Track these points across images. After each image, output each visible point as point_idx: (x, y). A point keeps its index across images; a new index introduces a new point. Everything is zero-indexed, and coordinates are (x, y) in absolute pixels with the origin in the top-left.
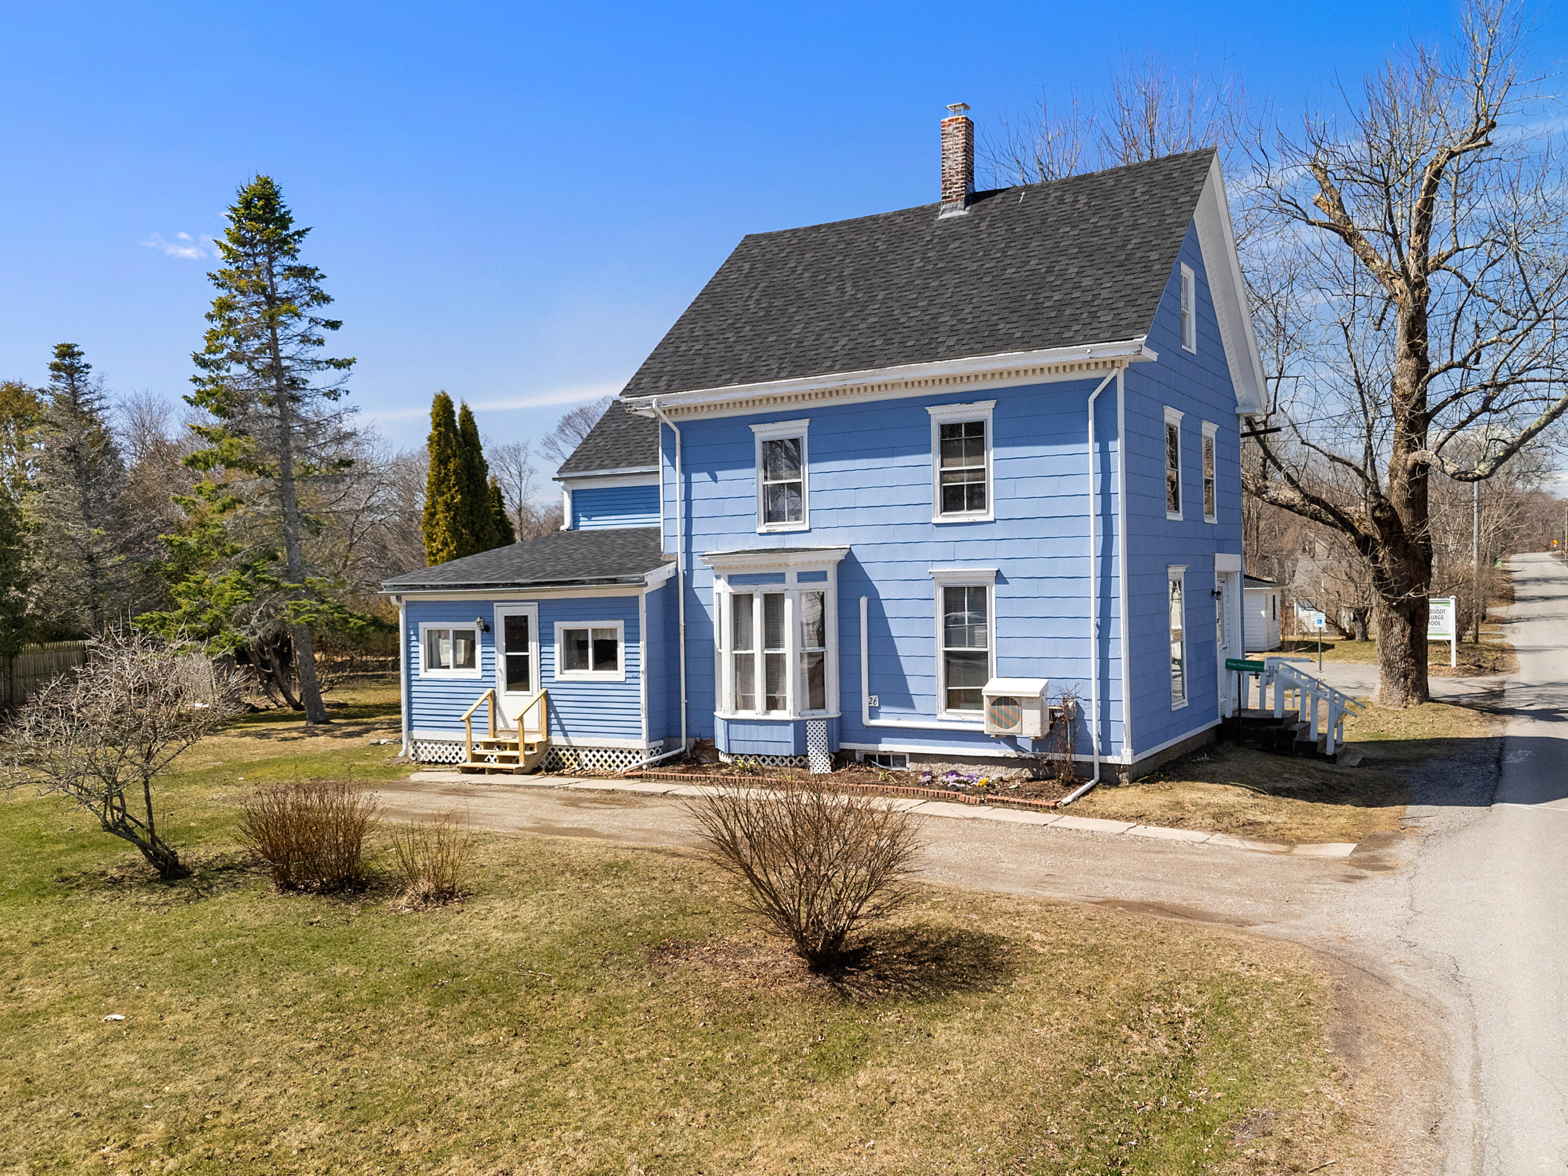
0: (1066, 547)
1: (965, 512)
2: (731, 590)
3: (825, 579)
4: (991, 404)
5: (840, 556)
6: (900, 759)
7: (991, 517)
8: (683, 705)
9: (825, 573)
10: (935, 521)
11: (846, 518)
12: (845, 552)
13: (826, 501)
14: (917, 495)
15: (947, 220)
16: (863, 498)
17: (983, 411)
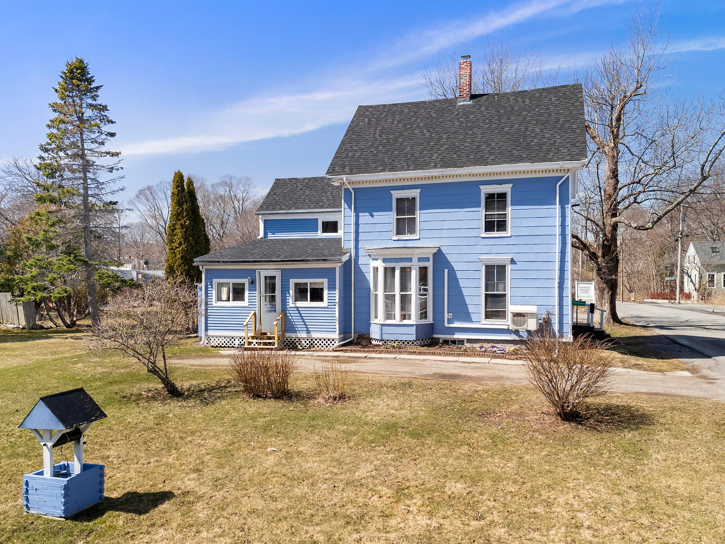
0: (544, 249)
1: (495, 232)
2: (384, 265)
3: (429, 261)
4: (510, 185)
5: (435, 250)
6: (461, 342)
7: (509, 235)
8: (353, 318)
9: (429, 258)
10: (482, 236)
11: (437, 234)
12: (437, 249)
13: (428, 226)
14: (473, 224)
15: (463, 105)
16: (447, 225)
17: (506, 188)
